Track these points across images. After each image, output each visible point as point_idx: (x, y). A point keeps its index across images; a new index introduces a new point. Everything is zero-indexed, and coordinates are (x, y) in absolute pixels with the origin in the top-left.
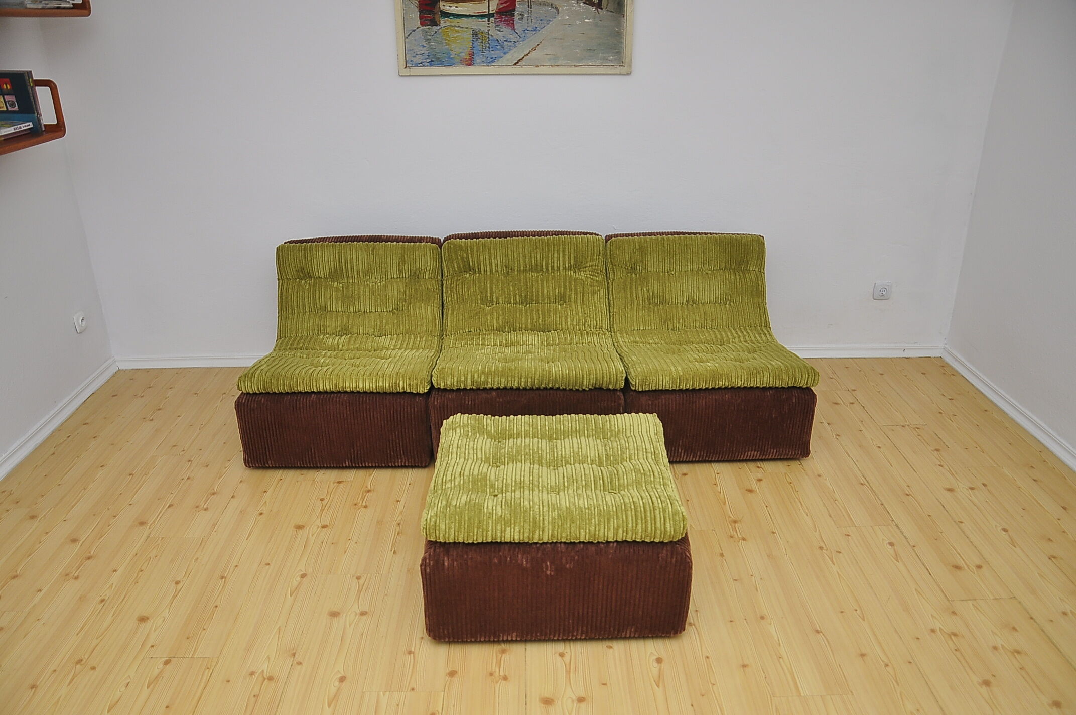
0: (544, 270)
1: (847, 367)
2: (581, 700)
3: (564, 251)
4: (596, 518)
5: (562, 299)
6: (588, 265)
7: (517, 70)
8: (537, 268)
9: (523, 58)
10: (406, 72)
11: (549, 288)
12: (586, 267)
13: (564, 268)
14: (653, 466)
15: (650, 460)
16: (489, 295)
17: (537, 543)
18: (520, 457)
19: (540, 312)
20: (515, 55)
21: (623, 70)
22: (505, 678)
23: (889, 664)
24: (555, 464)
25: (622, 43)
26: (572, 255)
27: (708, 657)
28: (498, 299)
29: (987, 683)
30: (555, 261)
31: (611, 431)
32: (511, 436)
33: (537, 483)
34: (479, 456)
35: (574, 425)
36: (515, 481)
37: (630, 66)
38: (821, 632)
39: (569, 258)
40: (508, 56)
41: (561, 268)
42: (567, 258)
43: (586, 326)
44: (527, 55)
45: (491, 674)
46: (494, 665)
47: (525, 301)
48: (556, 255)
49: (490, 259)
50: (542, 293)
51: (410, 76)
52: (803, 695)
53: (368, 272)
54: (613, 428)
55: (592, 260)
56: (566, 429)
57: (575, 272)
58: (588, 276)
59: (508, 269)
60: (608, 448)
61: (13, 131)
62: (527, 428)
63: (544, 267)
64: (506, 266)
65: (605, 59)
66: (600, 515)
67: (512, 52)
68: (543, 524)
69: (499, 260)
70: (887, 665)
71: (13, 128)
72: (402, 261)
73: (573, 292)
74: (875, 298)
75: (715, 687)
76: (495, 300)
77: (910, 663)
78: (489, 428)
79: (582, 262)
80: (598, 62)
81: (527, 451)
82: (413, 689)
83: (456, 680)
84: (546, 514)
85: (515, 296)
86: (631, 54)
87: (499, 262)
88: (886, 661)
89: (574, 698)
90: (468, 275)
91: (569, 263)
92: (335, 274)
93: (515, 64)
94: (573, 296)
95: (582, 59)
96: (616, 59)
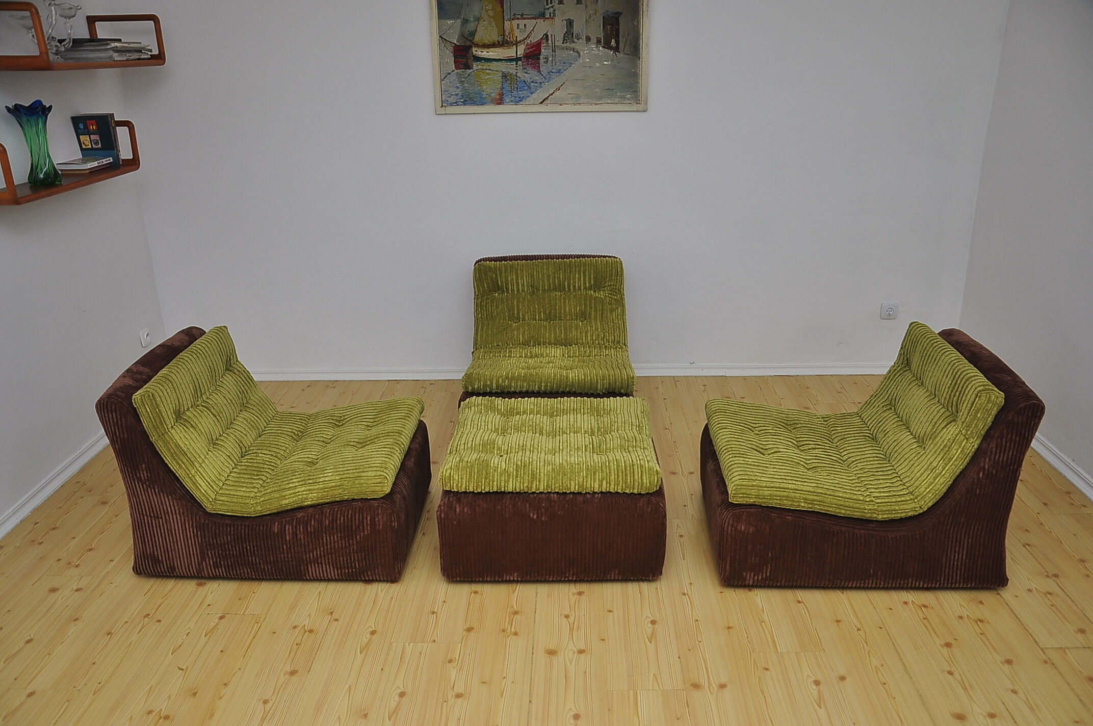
0: (567, 290)
1: (855, 383)
2: (581, 652)
3: (584, 272)
4: (584, 471)
5: (583, 316)
6: (607, 284)
7: (542, 108)
8: (560, 288)
9: (548, 97)
10: (442, 111)
11: (571, 307)
12: (605, 287)
13: (585, 288)
14: (637, 435)
15: (634, 431)
16: (516, 312)
17: (534, 493)
18: (524, 428)
19: (562, 328)
20: (540, 94)
21: (640, 107)
22: (516, 634)
23: (861, 628)
24: (553, 434)
25: (638, 83)
26: (592, 276)
27: (697, 621)
28: (524, 316)
29: (948, 645)
30: (577, 282)
31: (604, 410)
32: (518, 413)
33: (537, 447)
34: (490, 427)
35: (572, 405)
36: (519, 445)
37: (646, 104)
38: (803, 602)
39: (590, 279)
40: (534, 96)
41: (582, 288)
42: (587, 278)
43: (605, 340)
44: (552, 94)
45: (504, 631)
46: (507, 624)
47: (549, 318)
48: (577, 276)
49: (517, 278)
50: (565, 311)
51: (446, 114)
52: (779, 651)
54: (606, 407)
55: (611, 280)
56: (565, 408)
57: (595, 292)
58: (607, 295)
59: (534, 288)
60: (600, 422)
61: (97, 165)
62: (532, 407)
63: (566, 287)
64: (531, 286)
65: (623, 97)
66: (587, 469)
67: (538, 92)
68: (540, 475)
69: (525, 280)
70: (859, 630)
71: (96, 162)
73: (593, 310)
74: (882, 317)
75: (701, 644)
76: (521, 317)
77: (881, 628)
78: (499, 407)
79: (601, 282)
80: (617, 100)
81: (531, 423)
82: (434, 641)
83: (472, 634)
84: (542, 468)
85: (540, 313)
86: (647, 92)
87: (525, 282)
88: (859, 626)
89: (575, 650)
90: (497, 294)
91: (590, 283)
93: (541, 103)
94: (593, 313)
95: (603, 98)
96: (632, 98)
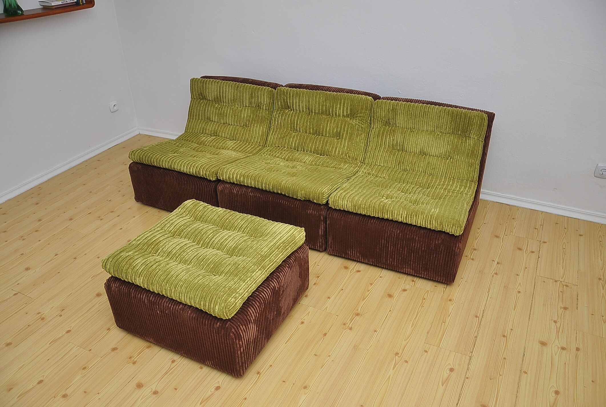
0: (331, 115)
2: (155, 393)
3: (344, 104)
5: (338, 135)
6: (358, 115)
8: (326, 113)
11: (330, 126)
12: (357, 117)
13: (343, 116)
16: (295, 125)
19: (321, 142)
26: (349, 108)
28: (300, 129)
30: (338, 110)
39: (347, 109)
41: (341, 115)
42: (345, 109)
43: (347, 156)
45: (131, 358)
48: (338, 106)
50: (326, 130)
53: (234, 100)
55: (361, 113)
57: (351, 119)
58: (357, 123)
59: (309, 111)
63: (331, 113)
69: (304, 104)
72: (251, 97)
73: (345, 133)
76: (298, 129)
79: (355, 113)
85: (310, 129)
89: (154, 390)
90: (287, 111)
91: (347, 112)
94: (345, 135)
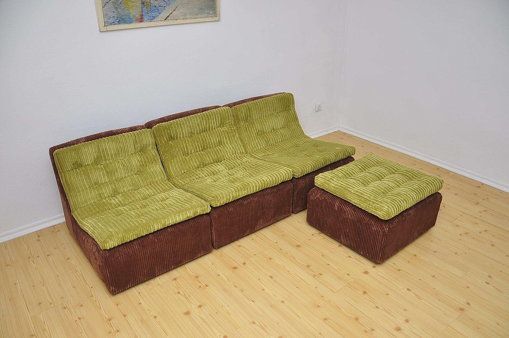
3: (215, 118)
5: (220, 143)
6: (227, 122)
7: (166, 23)
9: (169, 15)
10: (105, 29)
11: (213, 139)
12: (226, 124)
16: (186, 150)
20: (164, 14)
21: (216, 18)
25: (215, 4)
26: (219, 119)
30: (213, 124)
37: (220, 16)
40: (161, 15)
41: (216, 127)
42: (217, 121)
43: (236, 154)
44: (171, 14)
47: (203, 149)
48: (212, 121)
50: (211, 142)
51: (107, 31)
53: (117, 154)
55: (228, 119)
63: (208, 129)
64: (190, 132)
65: (208, 13)
67: (163, 12)
73: (224, 138)
79: (224, 122)
80: (205, 15)
85: (199, 147)
86: (220, 10)
87: (186, 131)
91: (219, 123)
92: (97, 161)
93: (165, 19)
94: (225, 140)
95: (198, 14)
96: (213, 13)
